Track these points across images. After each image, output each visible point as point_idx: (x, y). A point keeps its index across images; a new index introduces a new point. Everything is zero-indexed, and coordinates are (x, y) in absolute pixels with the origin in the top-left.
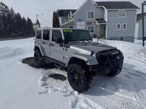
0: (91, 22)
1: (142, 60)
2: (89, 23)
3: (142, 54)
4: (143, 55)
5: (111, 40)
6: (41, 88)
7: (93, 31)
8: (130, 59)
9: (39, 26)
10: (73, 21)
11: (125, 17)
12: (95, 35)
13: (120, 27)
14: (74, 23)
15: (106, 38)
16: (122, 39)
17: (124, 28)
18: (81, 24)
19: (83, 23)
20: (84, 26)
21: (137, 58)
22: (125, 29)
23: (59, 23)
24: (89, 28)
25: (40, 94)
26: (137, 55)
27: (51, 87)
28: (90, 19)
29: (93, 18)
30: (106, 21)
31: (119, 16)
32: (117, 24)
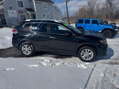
0: (22, 11)
11: (47, 9)
24: (21, 16)
28: (20, 8)
29: (23, 7)
30: (35, 11)
31: (43, 8)
32: (43, 14)
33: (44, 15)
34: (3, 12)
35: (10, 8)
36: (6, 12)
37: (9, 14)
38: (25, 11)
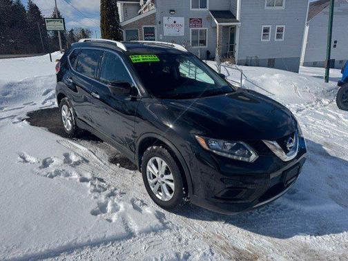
0: (201, 19)
1: (329, 115)
2: (194, 21)
3: (325, 102)
4: (327, 103)
5: (246, 65)
6: (95, 198)
7: (203, 42)
8: (302, 112)
9: (62, 24)
10: (154, 14)
11: (283, 8)
12: (208, 53)
13: (270, 33)
14: (158, 19)
15: (236, 60)
16: (271, 64)
17: (279, 36)
18: (175, 22)
19: (181, 20)
20: (183, 28)
21: (317, 111)
22: (280, 40)
23: (118, 19)
24: (194, 33)
25: (96, 215)
26: (314, 103)
27: (121, 193)
28: (197, 10)
29: (205, 7)
30: (237, 19)
31: (269, 5)
32: (263, 26)
33: (266, 30)
34: (152, 24)
35: (171, 11)
36: (160, 23)
37: (165, 28)
38: (209, 18)
